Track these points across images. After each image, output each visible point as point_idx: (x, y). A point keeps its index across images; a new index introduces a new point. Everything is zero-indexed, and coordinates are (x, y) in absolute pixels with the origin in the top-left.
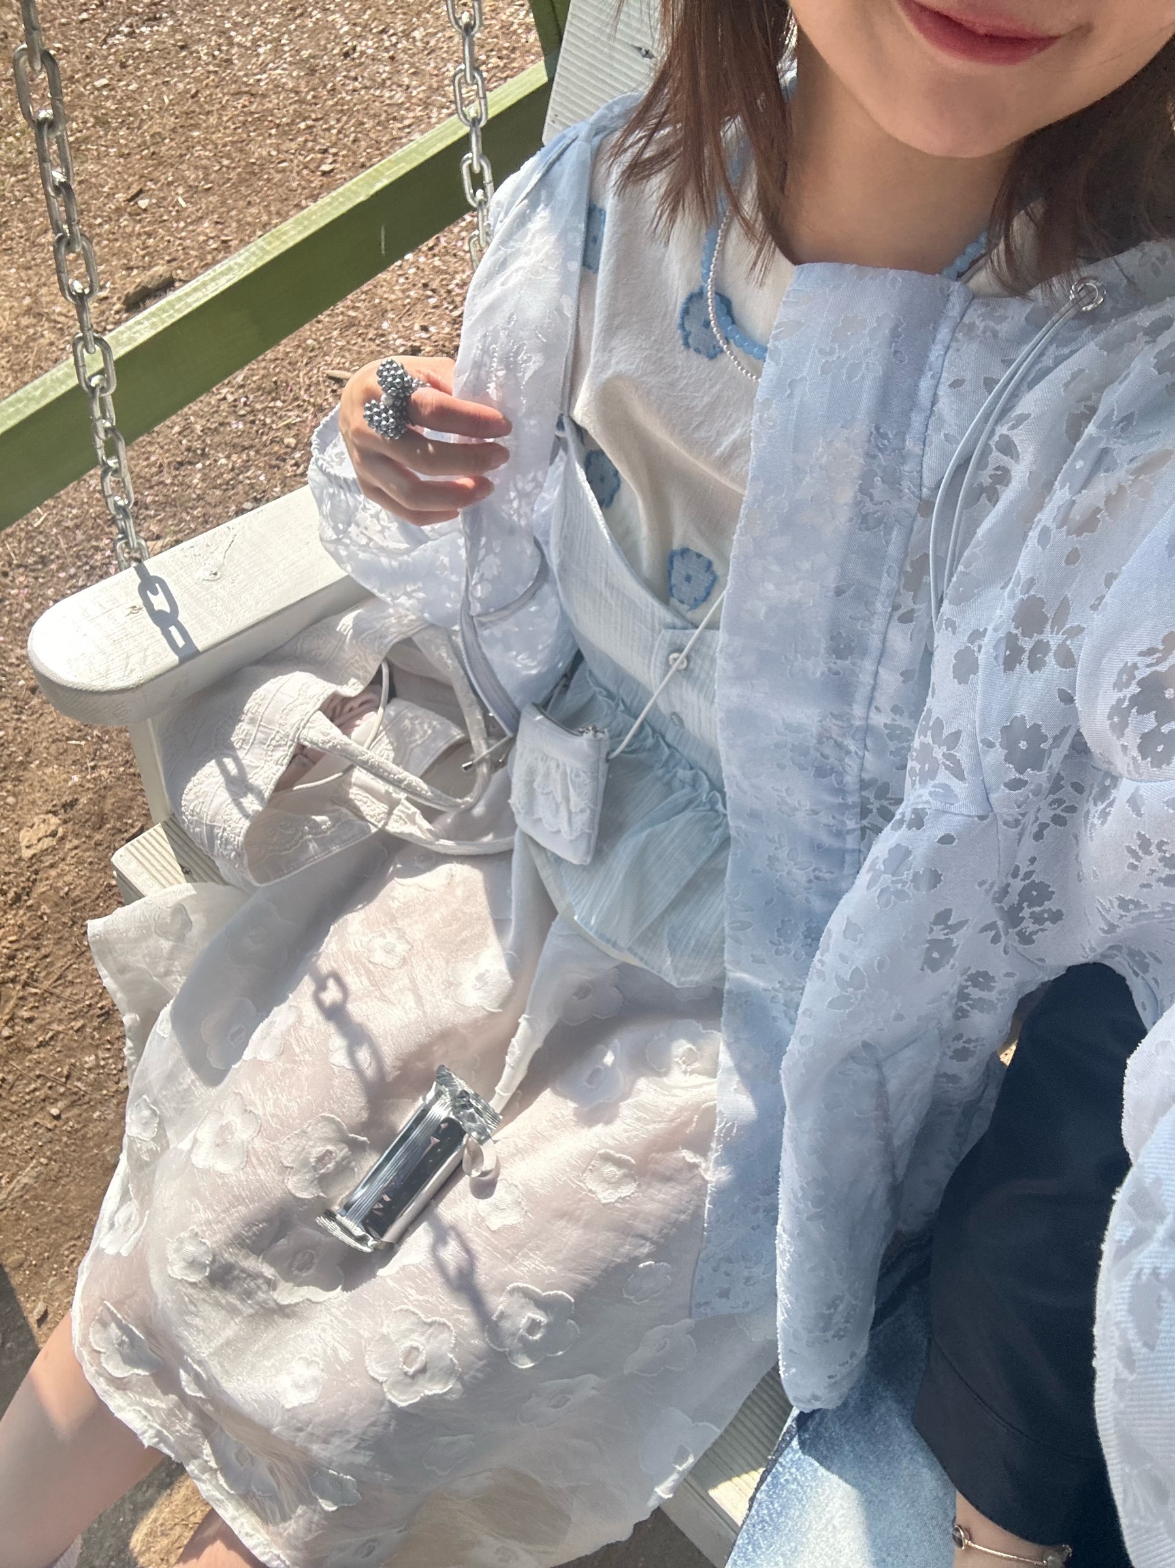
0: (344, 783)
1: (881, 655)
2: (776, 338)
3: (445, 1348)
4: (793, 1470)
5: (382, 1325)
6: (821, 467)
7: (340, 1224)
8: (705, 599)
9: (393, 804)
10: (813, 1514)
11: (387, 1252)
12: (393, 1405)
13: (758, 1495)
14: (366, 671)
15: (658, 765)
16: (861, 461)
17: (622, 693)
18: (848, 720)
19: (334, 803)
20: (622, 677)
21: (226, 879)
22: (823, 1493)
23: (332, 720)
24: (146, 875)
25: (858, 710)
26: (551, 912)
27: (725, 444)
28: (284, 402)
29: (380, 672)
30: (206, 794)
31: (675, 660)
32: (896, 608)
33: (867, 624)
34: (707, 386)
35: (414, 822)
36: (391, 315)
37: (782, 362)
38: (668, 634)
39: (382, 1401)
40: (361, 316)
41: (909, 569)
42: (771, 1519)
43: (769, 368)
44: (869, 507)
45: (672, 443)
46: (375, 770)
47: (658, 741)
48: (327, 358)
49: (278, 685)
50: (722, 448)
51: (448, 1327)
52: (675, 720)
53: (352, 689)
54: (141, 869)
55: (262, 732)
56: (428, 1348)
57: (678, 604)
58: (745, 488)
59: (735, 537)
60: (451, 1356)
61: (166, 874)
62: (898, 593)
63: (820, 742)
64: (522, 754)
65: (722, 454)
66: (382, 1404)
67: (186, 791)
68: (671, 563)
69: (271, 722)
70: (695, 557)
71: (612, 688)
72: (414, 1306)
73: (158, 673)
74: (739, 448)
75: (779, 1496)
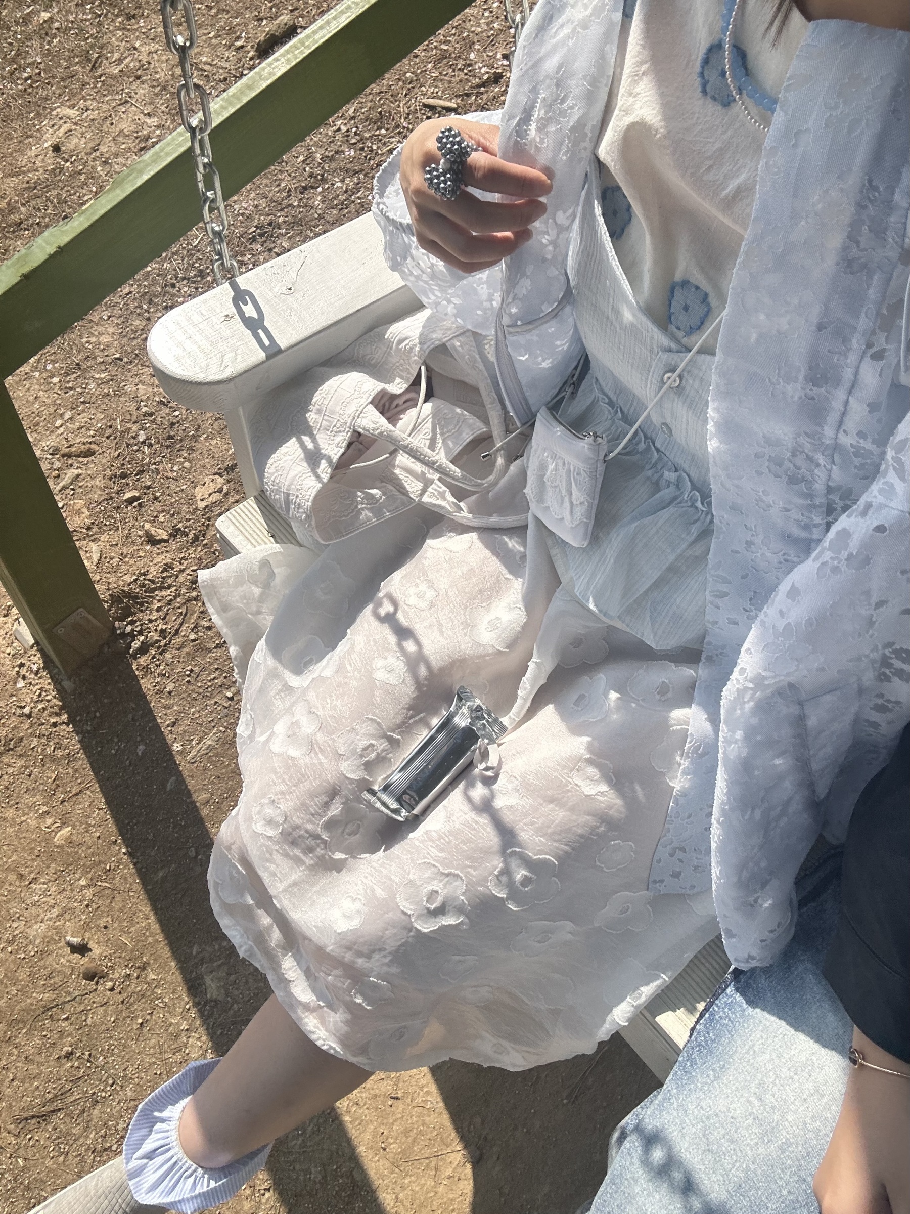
0: (389, 464)
1: (853, 387)
2: (787, 89)
3: (459, 892)
4: (726, 1010)
5: (409, 874)
6: (816, 214)
7: (379, 799)
8: (699, 328)
9: (427, 483)
10: (739, 1042)
11: (415, 822)
12: (418, 931)
13: (698, 1027)
14: (409, 373)
15: (647, 467)
16: (853, 209)
17: (621, 402)
18: (819, 439)
19: (382, 482)
20: (621, 389)
21: (301, 542)
22: (748, 1027)
23: (382, 413)
24: (241, 537)
25: (828, 432)
26: (556, 581)
27: (731, 187)
28: (387, 129)
29: (419, 375)
30: (283, 468)
31: (669, 378)
32: (869, 345)
33: (842, 358)
34: (719, 132)
35: (444, 498)
36: (477, 47)
37: (790, 112)
38: (665, 356)
39: (410, 928)
40: (451, 49)
41: (885, 312)
42: (707, 1044)
43: (779, 118)
44: (855, 252)
45: (683, 184)
46: (414, 454)
47: (649, 447)
48: (423, 88)
49: (338, 383)
50: (727, 191)
51: (461, 878)
52: (665, 429)
53: (397, 387)
54: (237, 532)
55: (326, 421)
56: (446, 891)
57: (675, 330)
58: (746, 229)
59: (734, 271)
60: (462, 898)
61: (256, 537)
62: (873, 333)
63: (794, 455)
64: (536, 451)
65: (727, 196)
66: (410, 930)
67: (268, 466)
68: (672, 293)
69: (333, 412)
70: (693, 289)
71: (614, 398)
72: (435, 860)
73: (246, 369)
74: (742, 193)
75: (714, 1028)
